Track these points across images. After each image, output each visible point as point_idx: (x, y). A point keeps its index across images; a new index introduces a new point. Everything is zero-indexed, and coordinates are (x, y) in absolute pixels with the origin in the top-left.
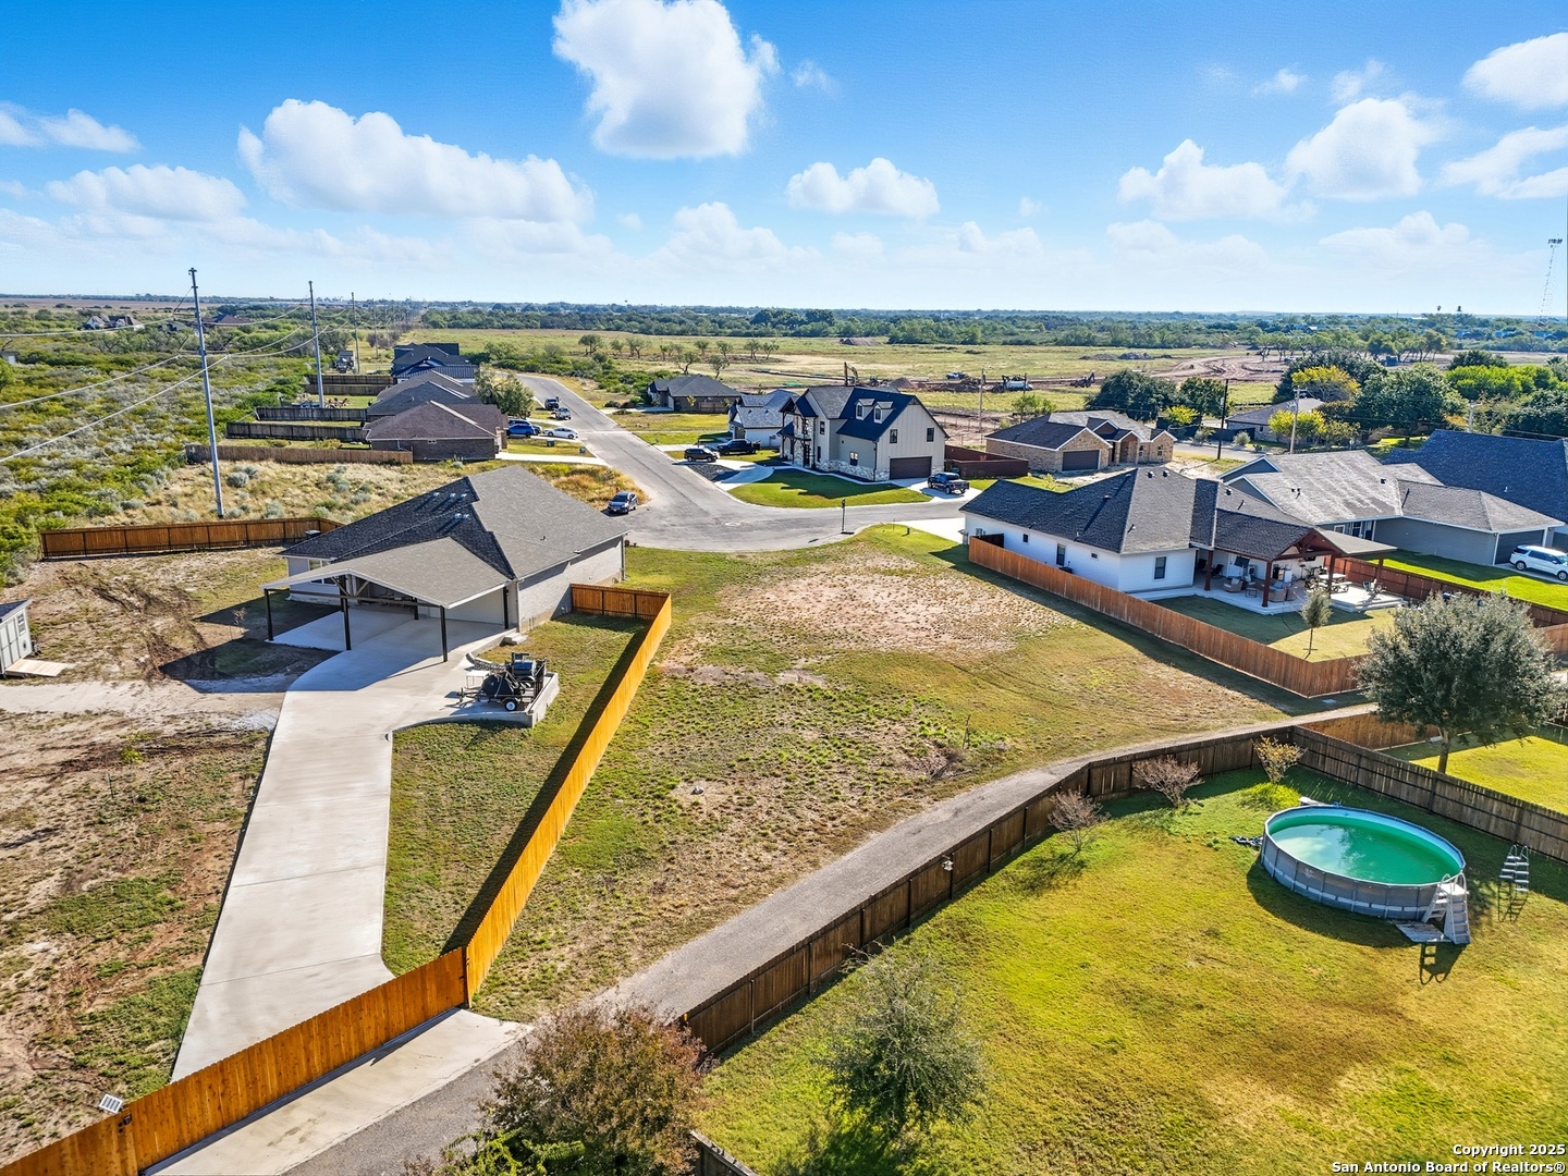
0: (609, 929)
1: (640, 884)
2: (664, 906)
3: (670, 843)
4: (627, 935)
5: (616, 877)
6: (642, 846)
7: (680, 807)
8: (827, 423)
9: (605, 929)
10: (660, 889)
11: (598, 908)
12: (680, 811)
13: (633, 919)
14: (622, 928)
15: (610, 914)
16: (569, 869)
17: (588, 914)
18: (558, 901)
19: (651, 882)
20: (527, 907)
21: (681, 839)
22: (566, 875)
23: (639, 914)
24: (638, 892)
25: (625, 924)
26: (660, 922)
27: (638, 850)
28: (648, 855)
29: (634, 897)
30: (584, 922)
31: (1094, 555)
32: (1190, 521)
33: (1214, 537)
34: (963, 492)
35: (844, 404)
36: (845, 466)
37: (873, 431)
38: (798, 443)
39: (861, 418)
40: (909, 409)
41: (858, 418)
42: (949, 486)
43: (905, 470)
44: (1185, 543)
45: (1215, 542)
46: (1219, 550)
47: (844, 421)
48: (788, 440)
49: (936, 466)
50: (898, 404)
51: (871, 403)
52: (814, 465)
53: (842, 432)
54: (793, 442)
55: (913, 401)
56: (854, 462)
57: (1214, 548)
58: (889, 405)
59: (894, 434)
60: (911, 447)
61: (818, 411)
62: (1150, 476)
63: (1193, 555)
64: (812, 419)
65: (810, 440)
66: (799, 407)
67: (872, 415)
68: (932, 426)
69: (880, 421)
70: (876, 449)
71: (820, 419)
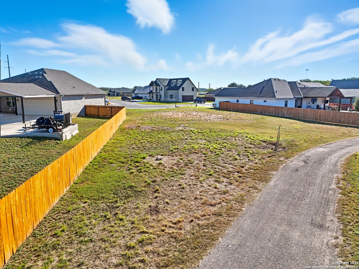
0: (118, 251)
1: (137, 208)
2: (164, 223)
3: (152, 182)
4: (137, 255)
5: (118, 204)
6: (133, 184)
7: (151, 165)
8: (163, 87)
9: (112, 250)
10: (155, 210)
11: (104, 230)
12: (152, 167)
13: (139, 237)
14: (129, 248)
15: (117, 234)
16: (78, 202)
17: (94, 237)
18: (65, 227)
19: (146, 206)
20: (34, 235)
21: (158, 179)
22: (75, 206)
23: (144, 232)
24: (137, 214)
25: (132, 243)
26: (165, 238)
27: (131, 187)
28: (139, 190)
29: (136, 218)
30: (91, 245)
31: (265, 101)
32: (291, 92)
33: (302, 94)
34: (204, 103)
35: (167, 83)
36: (169, 99)
37: (177, 88)
38: (155, 94)
39: (173, 85)
40: (187, 81)
41: (172, 85)
42: (201, 101)
43: (186, 99)
44: (292, 97)
45: (303, 95)
46: (305, 97)
47: (168, 87)
48: (151, 95)
49: (195, 98)
50: (184, 80)
51: (175, 81)
52: (160, 100)
53: (168, 89)
54: (153, 95)
55: (188, 79)
56: (171, 98)
57: (303, 97)
58: (181, 80)
59: (183, 88)
60: (188, 92)
61: (160, 84)
62: (275, 80)
63: (294, 101)
64: (158, 87)
65: (158, 93)
66: (154, 84)
67: (176, 84)
68: (193, 87)
69: (179, 85)
70: (178, 93)
71: (161, 86)
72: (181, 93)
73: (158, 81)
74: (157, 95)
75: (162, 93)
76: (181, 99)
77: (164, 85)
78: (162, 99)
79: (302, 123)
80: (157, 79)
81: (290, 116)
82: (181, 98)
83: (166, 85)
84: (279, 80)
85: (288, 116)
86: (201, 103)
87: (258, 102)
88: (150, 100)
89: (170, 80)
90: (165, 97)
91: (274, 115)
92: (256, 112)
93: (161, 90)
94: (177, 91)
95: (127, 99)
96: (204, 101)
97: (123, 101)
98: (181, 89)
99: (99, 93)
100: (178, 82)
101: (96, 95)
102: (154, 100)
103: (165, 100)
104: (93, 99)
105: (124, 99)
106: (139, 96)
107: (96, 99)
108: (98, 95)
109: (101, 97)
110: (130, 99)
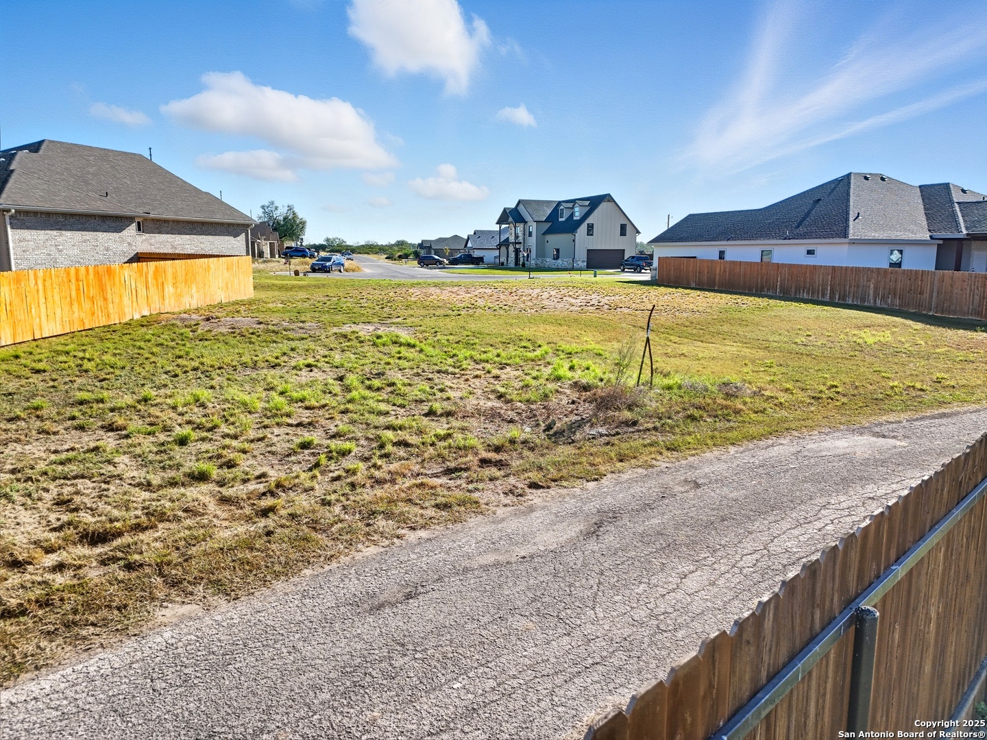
8: (535, 226)
31: (810, 252)
32: (923, 218)
33: (962, 225)
35: (549, 212)
36: (549, 261)
37: (571, 226)
38: (511, 248)
39: (563, 219)
40: (604, 206)
41: (560, 220)
42: (639, 266)
43: (599, 260)
44: (927, 236)
45: (967, 228)
46: (972, 238)
48: (503, 249)
50: (594, 202)
51: (570, 205)
52: (523, 265)
53: (548, 232)
54: (507, 249)
55: (607, 198)
56: (557, 257)
57: (968, 235)
58: (587, 203)
59: (590, 227)
60: (606, 240)
61: (528, 218)
62: (866, 178)
63: (934, 250)
64: (522, 225)
65: (520, 243)
66: (511, 216)
67: (572, 215)
68: (624, 222)
69: (578, 218)
70: (574, 241)
71: (529, 224)
72: (583, 241)
73: (521, 209)
74: (517, 251)
75: (532, 242)
76: (582, 262)
77: (535, 219)
78: (532, 262)
79: (919, 326)
80: (520, 202)
81: (886, 303)
82: (584, 256)
83: (544, 219)
84: (883, 179)
85: (878, 302)
86: (640, 272)
87: (789, 253)
88: (501, 266)
89: (559, 203)
90: (538, 256)
91: (827, 298)
92: (768, 289)
93: (530, 235)
94: (568, 237)
95: (435, 261)
97: (422, 267)
98: (583, 228)
99: (218, 218)
100: (577, 209)
101: (203, 223)
102: (512, 264)
103: (539, 262)
104: (188, 236)
105: (426, 262)
106: (476, 254)
107: (203, 236)
108: (212, 223)
109: (229, 234)
110: (441, 262)
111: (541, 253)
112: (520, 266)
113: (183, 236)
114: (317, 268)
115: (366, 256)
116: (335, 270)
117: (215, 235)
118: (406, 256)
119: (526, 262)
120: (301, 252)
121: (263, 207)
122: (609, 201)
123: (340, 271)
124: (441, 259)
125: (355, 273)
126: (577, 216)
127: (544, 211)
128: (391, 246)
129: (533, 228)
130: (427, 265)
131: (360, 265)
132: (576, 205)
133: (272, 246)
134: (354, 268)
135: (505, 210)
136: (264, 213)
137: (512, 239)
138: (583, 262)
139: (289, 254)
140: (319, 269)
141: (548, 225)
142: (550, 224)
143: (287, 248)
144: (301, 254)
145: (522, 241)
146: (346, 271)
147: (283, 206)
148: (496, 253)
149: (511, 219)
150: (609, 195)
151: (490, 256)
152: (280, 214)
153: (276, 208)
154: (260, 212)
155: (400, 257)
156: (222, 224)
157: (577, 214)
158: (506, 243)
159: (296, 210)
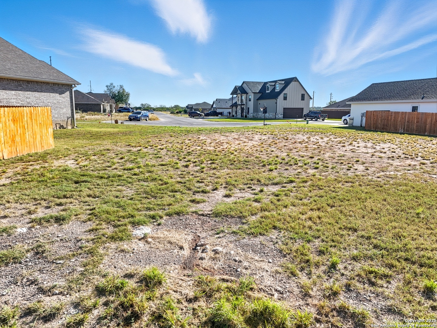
34: (323, 120)
35: (260, 88)
36: (261, 115)
37: (274, 95)
38: (239, 107)
39: (269, 92)
40: (293, 84)
41: (267, 92)
42: (316, 117)
43: (290, 114)
47: (260, 94)
48: (234, 108)
49: (305, 112)
50: (287, 82)
51: (273, 84)
52: (246, 116)
53: (259, 99)
54: (237, 108)
55: (295, 79)
58: (283, 82)
59: (286, 95)
60: (294, 102)
61: (249, 91)
64: (245, 95)
65: (244, 105)
66: (240, 90)
67: (274, 88)
68: (304, 92)
69: (278, 91)
70: (276, 103)
71: (249, 94)
72: (281, 104)
73: (245, 86)
74: (242, 109)
75: (251, 105)
77: (253, 92)
78: (251, 115)
80: (244, 82)
82: (282, 112)
83: (258, 92)
86: (317, 120)
88: (233, 117)
89: (266, 83)
90: (254, 112)
93: (250, 100)
94: (274, 101)
95: (197, 115)
96: (322, 116)
97: (191, 117)
98: (281, 96)
99: (44, 78)
100: (277, 86)
101: (28, 82)
102: (239, 115)
103: (255, 115)
104: (13, 92)
105: (193, 115)
106: (218, 111)
107: (28, 92)
108: (37, 82)
109: (54, 91)
110: (201, 115)
111: (256, 110)
112: (244, 117)
113: (8, 92)
114: (132, 118)
115: (160, 112)
116: (143, 120)
117: (41, 92)
118: (180, 112)
119: (247, 115)
120: (127, 110)
121: (107, 86)
122: (296, 81)
123: (146, 120)
124: (201, 113)
125: (155, 121)
126: (278, 89)
127: (258, 87)
128: (172, 108)
129: (251, 96)
130: (193, 117)
131: (158, 116)
132: (277, 83)
133: (111, 106)
134: (154, 118)
135: (235, 87)
136: (108, 89)
137: (239, 103)
138: (281, 115)
139: (120, 110)
140: (134, 119)
141: (260, 95)
142: (261, 94)
143: (120, 107)
144: (127, 111)
145: (245, 104)
146: (150, 120)
147: (118, 86)
148: (230, 110)
149: (239, 92)
150: (296, 78)
151: (226, 112)
152: (116, 90)
153: (114, 87)
154: (106, 89)
155: (177, 112)
156: (48, 83)
157: (277, 88)
158: (235, 105)
159: (124, 87)
